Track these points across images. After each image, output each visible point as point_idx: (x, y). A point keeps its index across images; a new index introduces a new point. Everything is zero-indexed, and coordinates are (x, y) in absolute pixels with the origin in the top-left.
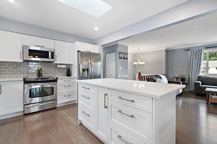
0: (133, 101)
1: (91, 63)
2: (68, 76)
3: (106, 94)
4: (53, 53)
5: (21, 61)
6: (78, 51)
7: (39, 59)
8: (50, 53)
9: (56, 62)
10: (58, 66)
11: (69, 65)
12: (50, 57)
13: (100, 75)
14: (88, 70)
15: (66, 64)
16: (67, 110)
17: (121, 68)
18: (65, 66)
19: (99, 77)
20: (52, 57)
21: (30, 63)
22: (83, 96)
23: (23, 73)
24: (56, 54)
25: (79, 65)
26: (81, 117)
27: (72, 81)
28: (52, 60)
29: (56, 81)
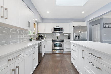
0: (100, 58)
1: (80, 32)
2: (69, 39)
3: (83, 50)
4: (62, 29)
5: (52, 33)
6: (73, 27)
7: (59, 32)
8: (61, 29)
9: (63, 33)
10: (64, 34)
11: (69, 34)
12: (61, 30)
13: (87, 39)
14: (79, 36)
15: (68, 34)
16: (67, 55)
17: (105, 35)
18: (67, 34)
19: (87, 40)
20: (62, 31)
21: (56, 34)
22: (73, 50)
23: (53, 38)
24: (63, 29)
25: (74, 34)
26: (72, 60)
27: (70, 42)
28: (62, 32)
29: (63, 41)
